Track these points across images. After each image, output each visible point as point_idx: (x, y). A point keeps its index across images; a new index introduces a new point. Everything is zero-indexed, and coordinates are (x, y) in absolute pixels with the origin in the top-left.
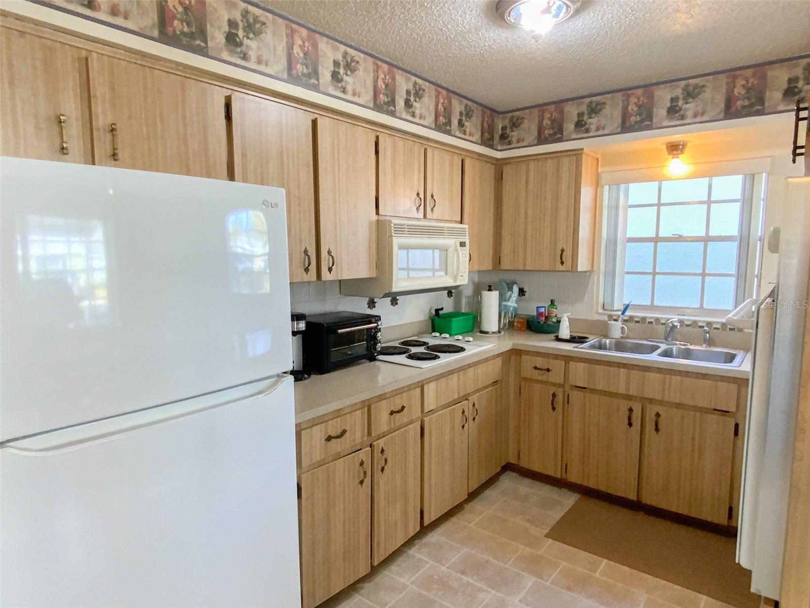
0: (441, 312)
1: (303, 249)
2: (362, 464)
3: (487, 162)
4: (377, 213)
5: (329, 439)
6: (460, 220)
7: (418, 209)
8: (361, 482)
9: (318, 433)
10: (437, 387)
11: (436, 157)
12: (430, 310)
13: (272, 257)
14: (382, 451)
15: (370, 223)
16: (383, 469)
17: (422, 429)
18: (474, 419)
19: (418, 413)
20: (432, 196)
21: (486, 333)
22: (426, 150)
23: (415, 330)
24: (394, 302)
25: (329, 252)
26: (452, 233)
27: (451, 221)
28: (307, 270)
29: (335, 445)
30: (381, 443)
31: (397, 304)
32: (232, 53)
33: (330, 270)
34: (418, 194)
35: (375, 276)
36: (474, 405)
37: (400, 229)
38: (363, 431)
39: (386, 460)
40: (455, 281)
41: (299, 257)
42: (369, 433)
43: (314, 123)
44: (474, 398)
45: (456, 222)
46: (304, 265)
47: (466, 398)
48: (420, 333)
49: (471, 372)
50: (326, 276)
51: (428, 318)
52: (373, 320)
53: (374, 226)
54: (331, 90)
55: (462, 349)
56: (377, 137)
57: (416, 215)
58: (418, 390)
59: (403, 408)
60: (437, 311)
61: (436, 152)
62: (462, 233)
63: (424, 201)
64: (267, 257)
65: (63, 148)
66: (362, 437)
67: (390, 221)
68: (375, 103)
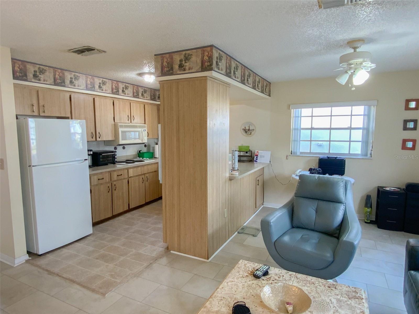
0: (141, 152)
1: (91, 132)
2: (109, 187)
3: (154, 105)
4: (114, 122)
5: (99, 179)
6: (144, 123)
7: (128, 120)
8: (109, 192)
9: (96, 178)
10: (133, 170)
11: (134, 105)
12: (138, 151)
13: (82, 134)
14: (115, 185)
15: (112, 125)
16: (115, 190)
17: (128, 181)
18: (147, 181)
19: (127, 177)
20: (133, 116)
21: (156, 158)
22: (130, 103)
23: (132, 157)
24: (124, 148)
25: (99, 133)
26: (140, 127)
27: (141, 123)
28: (92, 138)
29: (101, 181)
30: (115, 183)
31: (125, 149)
32: (71, 85)
33: (99, 138)
34: (128, 116)
35: (114, 139)
36: (147, 177)
37: (121, 126)
38: (109, 179)
39: (116, 187)
40: (142, 141)
41: (90, 134)
42: (111, 180)
43: (94, 99)
44: (147, 175)
45: (143, 124)
46: (92, 136)
47: (144, 174)
48: (134, 158)
49: (146, 167)
50: (98, 139)
51: (137, 153)
52: (114, 152)
53: (113, 126)
54: (98, 90)
55: (144, 161)
56: (114, 101)
57: (128, 122)
58: (127, 171)
59: (121, 175)
60: (140, 151)
61: (134, 104)
62: (144, 127)
63: (130, 118)
64: (81, 134)
65: (34, 111)
66: (109, 180)
67: (118, 124)
68: (112, 92)
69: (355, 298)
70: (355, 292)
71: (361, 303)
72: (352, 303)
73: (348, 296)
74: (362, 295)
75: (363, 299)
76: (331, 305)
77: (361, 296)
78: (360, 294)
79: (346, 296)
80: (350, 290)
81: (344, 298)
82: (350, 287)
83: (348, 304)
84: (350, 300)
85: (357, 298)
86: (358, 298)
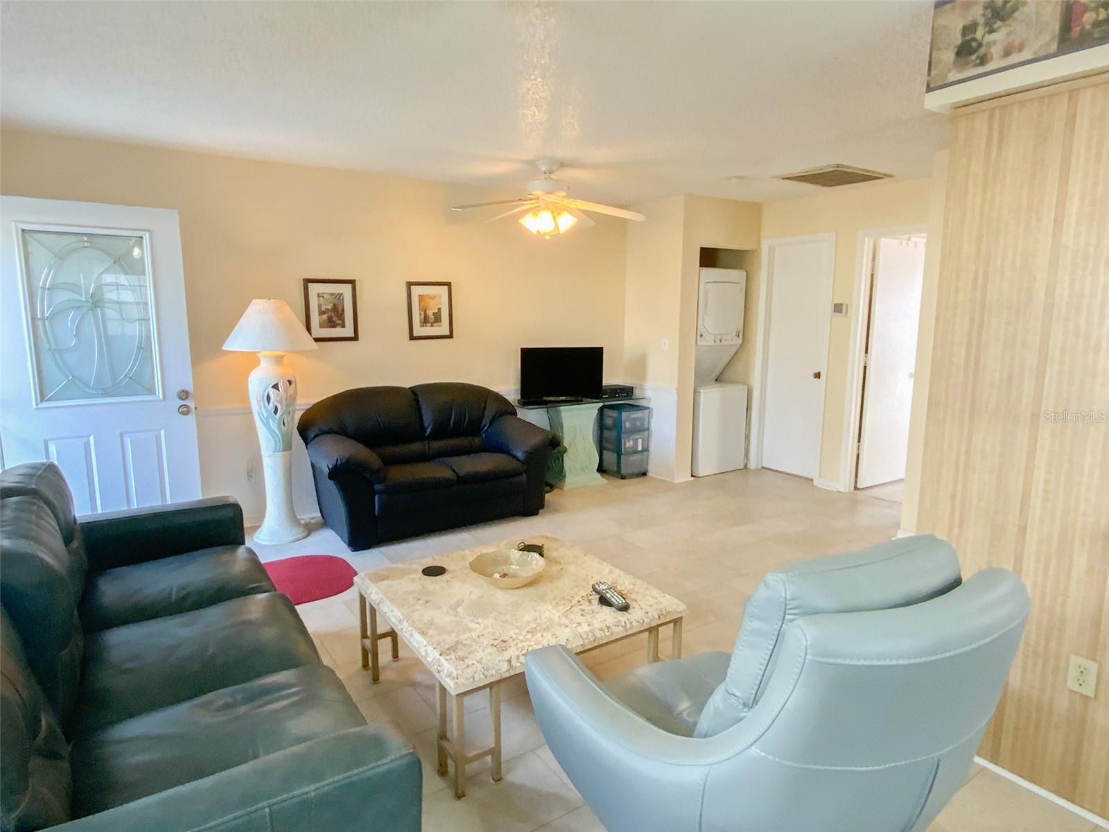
69: (454, 648)
70: (462, 659)
71: (437, 645)
72: (448, 638)
73: (464, 645)
74: (447, 660)
75: (441, 655)
76: (471, 618)
77: (448, 657)
78: (451, 659)
79: (465, 642)
80: (471, 656)
81: (466, 636)
82: (478, 662)
83: (452, 632)
84: (456, 639)
85: (448, 649)
86: (448, 652)
